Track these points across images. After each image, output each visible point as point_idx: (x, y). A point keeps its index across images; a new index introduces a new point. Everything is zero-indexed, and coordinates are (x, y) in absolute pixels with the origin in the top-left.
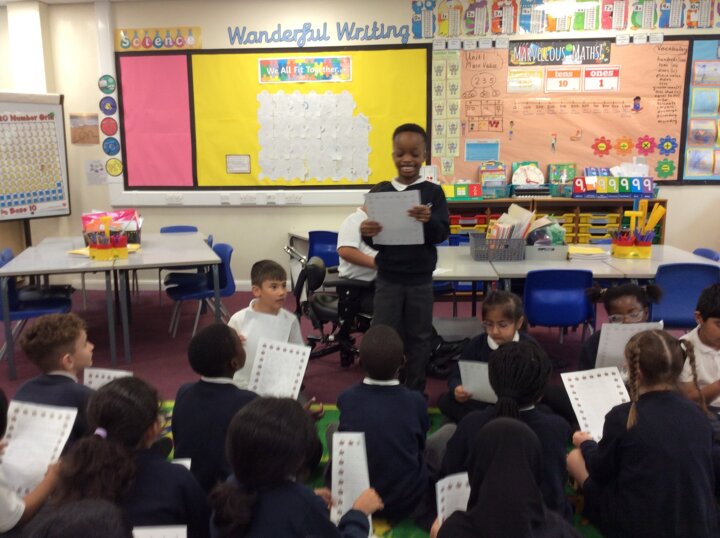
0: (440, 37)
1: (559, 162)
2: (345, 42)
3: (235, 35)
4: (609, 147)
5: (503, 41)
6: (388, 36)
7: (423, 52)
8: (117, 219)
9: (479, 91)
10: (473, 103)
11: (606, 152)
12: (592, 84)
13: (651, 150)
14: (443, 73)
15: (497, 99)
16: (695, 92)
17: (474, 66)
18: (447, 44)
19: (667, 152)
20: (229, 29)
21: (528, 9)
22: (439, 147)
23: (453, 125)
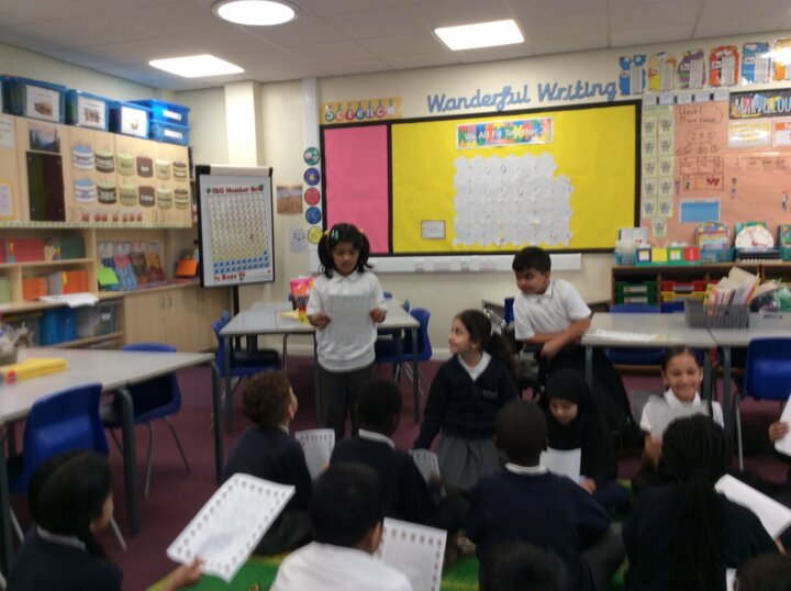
0: (650, 93)
2: (546, 103)
3: (434, 102)
5: (722, 94)
6: (593, 94)
7: (632, 108)
9: (695, 148)
10: (689, 160)
14: (654, 130)
15: (717, 154)
17: (689, 121)
18: (658, 99)
20: (429, 98)
21: (752, 58)
22: (649, 208)
23: (666, 184)
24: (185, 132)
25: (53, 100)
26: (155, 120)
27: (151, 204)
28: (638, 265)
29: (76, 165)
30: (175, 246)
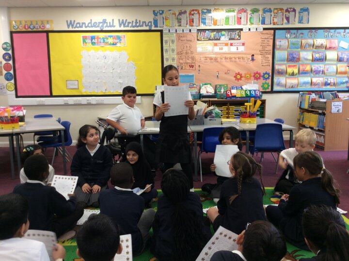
0: (166, 27)
1: (220, 83)
2: (122, 28)
3: (70, 24)
4: (241, 77)
5: (194, 29)
6: (142, 26)
7: (159, 33)
8: (13, 111)
9: (185, 52)
10: (182, 57)
11: (240, 79)
12: (233, 49)
13: (259, 78)
14: (168, 43)
15: (193, 55)
16: (277, 53)
17: (182, 41)
18: (169, 30)
19: (266, 79)
20: (67, 21)
21: (205, 15)
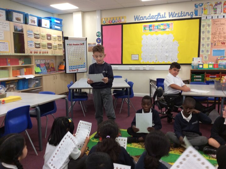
2: (171, 18)
3: (136, 18)
6: (186, 15)
9: (218, 32)
14: (205, 27)
18: (207, 17)
22: (203, 51)
23: (208, 44)
24: (61, 27)
25: (21, 17)
26: (52, 23)
27: (51, 48)
28: (199, 69)
29: (28, 36)
30: (58, 61)
